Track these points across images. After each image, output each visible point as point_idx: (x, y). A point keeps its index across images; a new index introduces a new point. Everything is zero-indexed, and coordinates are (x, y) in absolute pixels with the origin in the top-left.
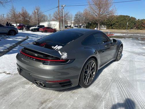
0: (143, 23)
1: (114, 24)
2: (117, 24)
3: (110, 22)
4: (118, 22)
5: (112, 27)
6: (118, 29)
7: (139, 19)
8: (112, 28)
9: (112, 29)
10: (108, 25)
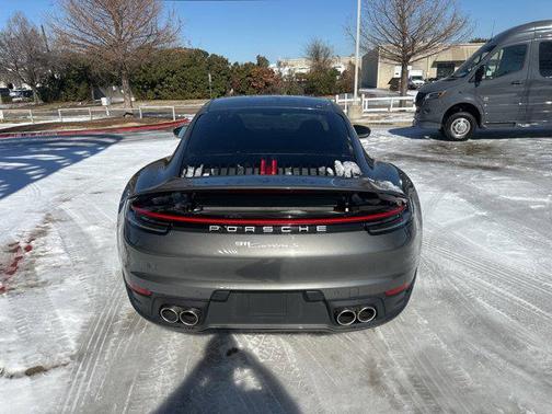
0: (251, 76)
1: (162, 80)
2: (171, 79)
3: (145, 71)
4: (174, 73)
5: (157, 94)
6: (180, 96)
7: (236, 64)
8: (158, 97)
9: (160, 99)
10: (140, 83)
